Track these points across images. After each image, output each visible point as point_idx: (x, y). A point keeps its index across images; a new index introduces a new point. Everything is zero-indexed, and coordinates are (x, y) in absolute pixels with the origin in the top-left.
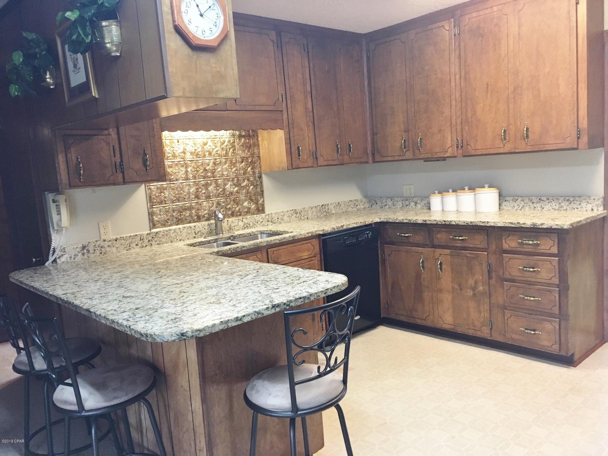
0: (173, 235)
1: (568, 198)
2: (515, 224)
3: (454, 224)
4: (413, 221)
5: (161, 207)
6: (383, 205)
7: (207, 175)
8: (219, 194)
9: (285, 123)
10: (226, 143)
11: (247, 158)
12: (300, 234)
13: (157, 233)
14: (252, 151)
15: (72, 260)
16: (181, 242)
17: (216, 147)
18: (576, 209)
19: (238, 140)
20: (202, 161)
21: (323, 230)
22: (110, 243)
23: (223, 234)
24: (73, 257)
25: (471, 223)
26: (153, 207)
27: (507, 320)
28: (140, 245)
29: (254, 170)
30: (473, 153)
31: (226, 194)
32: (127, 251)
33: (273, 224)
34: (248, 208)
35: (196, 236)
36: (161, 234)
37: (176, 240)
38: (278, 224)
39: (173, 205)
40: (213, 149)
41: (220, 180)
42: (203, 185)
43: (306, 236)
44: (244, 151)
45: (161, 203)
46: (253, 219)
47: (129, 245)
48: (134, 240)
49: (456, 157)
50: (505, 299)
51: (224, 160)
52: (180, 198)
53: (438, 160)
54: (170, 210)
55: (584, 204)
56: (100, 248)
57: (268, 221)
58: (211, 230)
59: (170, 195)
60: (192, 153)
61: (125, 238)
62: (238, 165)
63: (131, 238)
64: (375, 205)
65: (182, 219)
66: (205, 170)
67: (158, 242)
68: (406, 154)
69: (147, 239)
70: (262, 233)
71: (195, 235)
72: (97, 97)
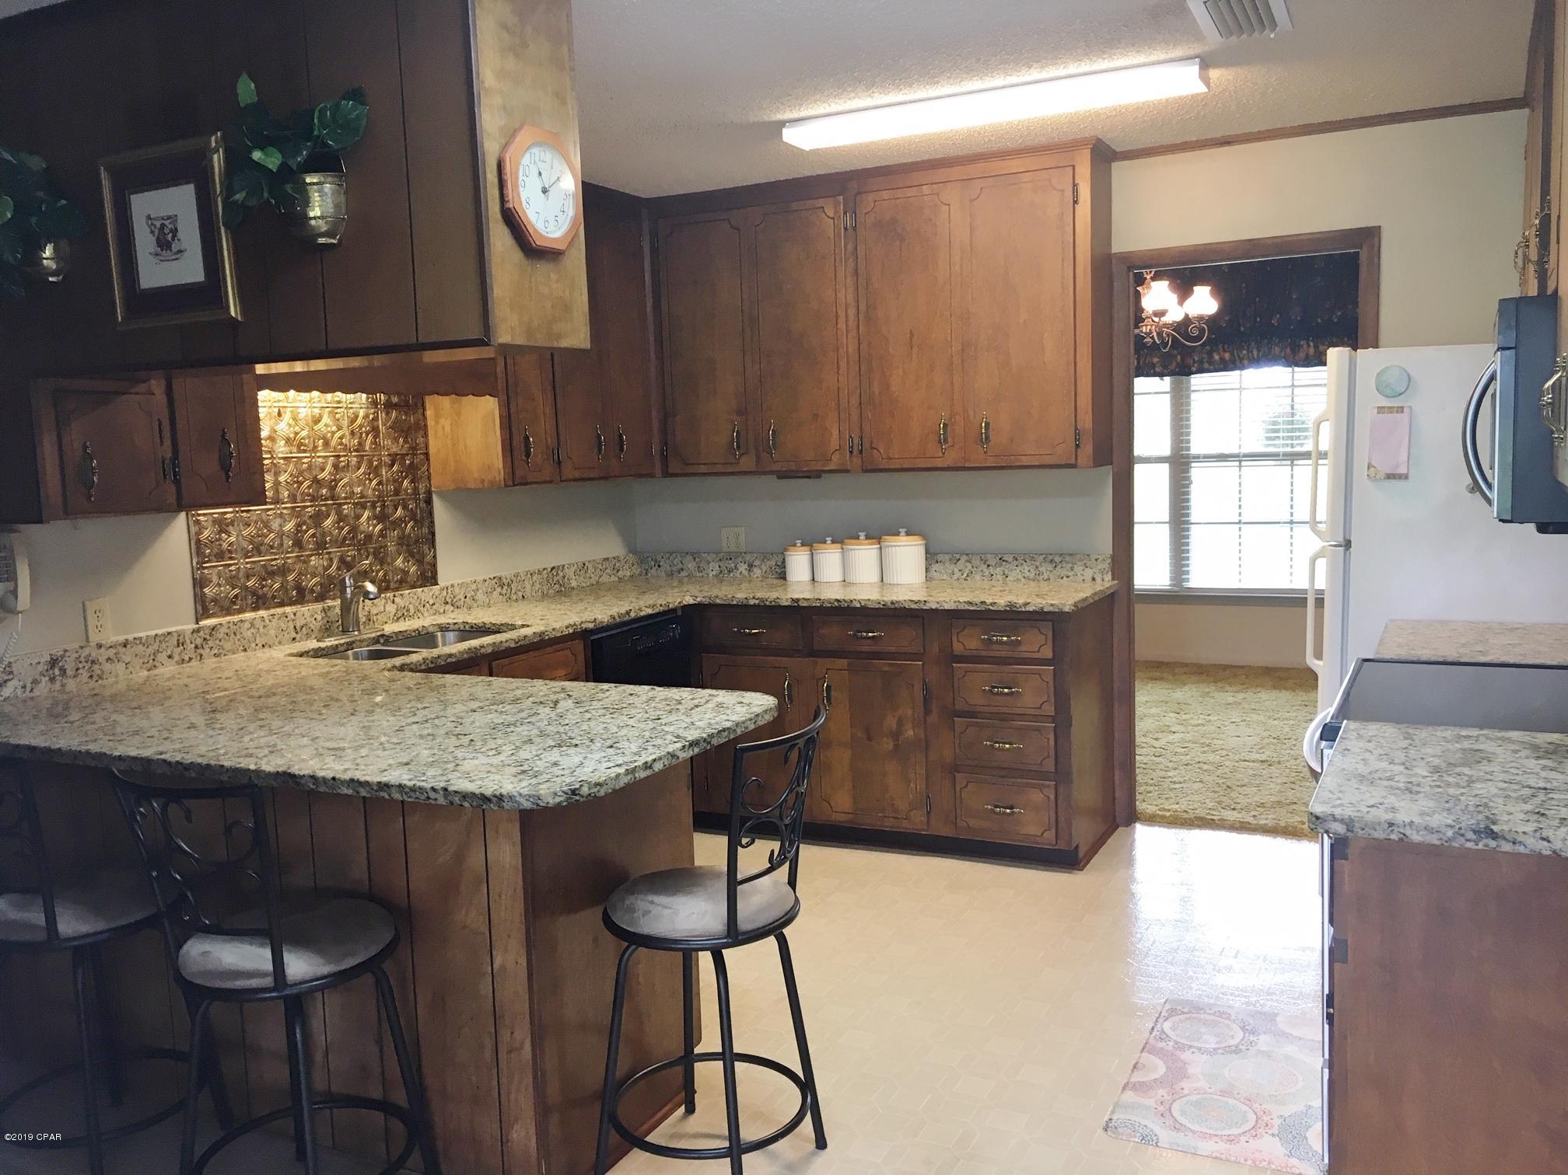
0: (249, 633)
1: (1051, 557)
2: (977, 604)
3: (858, 605)
4: (771, 602)
5: (222, 565)
6: (674, 569)
7: (320, 493)
8: (345, 538)
9: (501, 384)
10: (359, 421)
11: (403, 456)
12: (554, 629)
13: (214, 628)
14: (412, 440)
15: (27, 692)
16: (265, 650)
17: (339, 430)
18: (1065, 578)
19: (384, 415)
20: (310, 459)
21: (595, 619)
22: (111, 653)
23: (359, 630)
24: (29, 685)
25: (892, 603)
26: (204, 565)
27: (961, 791)
28: (176, 658)
29: (416, 485)
30: (884, 465)
31: (359, 537)
32: (148, 671)
33: (456, 610)
34: (404, 571)
35: (298, 637)
36: (224, 630)
37: (253, 645)
38: (465, 609)
39: (247, 563)
40: (333, 433)
41: (346, 507)
42: (310, 517)
43: (564, 633)
44: (396, 440)
45: (220, 556)
46: (416, 597)
47: (152, 657)
48: (164, 645)
49: (847, 471)
50: (957, 751)
51: (355, 459)
52: (262, 545)
53: (808, 476)
54: (241, 574)
55: (1078, 569)
56: (89, 664)
57: (447, 603)
58: (328, 622)
59: (241, 538)
60: (288, 441)
61: (143, 641)
62: (384, 473)
63: (157, 640)
64: (654, 569)
65: (266, 595)
66: (316, 481)
67: (216, 651)
68: (741, 461)
69: (191, 643)
70: (444, 629)
71: (294, 635)
72: (239, 319)
